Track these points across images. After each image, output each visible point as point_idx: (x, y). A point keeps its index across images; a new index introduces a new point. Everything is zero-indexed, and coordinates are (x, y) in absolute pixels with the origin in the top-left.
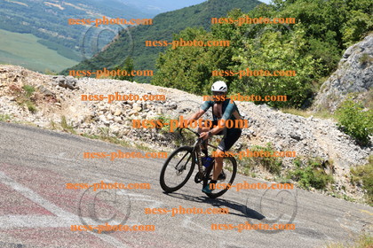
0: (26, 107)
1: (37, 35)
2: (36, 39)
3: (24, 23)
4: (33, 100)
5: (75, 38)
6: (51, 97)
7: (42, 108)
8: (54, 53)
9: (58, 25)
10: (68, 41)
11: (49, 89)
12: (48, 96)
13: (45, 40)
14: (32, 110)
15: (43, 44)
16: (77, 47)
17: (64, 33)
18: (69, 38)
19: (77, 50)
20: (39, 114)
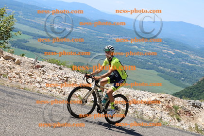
0: (176, 118)
1: (157, 71)
2: (156, 73)
3: (149, 63)
4: (179, 114)
5: (181, 72)
6: (188, 112)
7: (184, 118)
8: (167, 82)
9: (171, 64)
10: (177, 74)
11: (187, 108)
12: (186, 112)
13: (162, 74)
14: (179, 120)
15: (161, 76)
16: (183, 78)
17: (174, 69)
18: (178, 73)
19: (183, 81)
20: (183, 122)
